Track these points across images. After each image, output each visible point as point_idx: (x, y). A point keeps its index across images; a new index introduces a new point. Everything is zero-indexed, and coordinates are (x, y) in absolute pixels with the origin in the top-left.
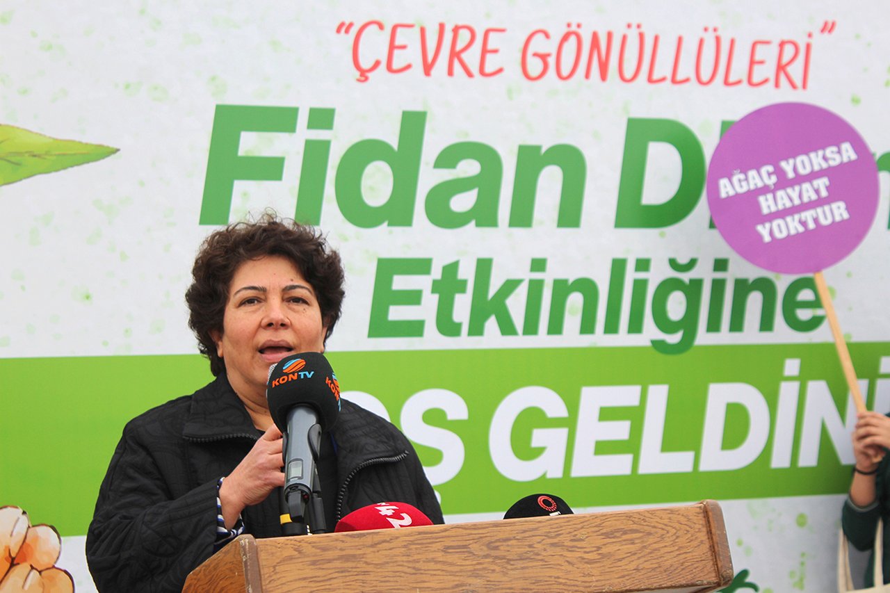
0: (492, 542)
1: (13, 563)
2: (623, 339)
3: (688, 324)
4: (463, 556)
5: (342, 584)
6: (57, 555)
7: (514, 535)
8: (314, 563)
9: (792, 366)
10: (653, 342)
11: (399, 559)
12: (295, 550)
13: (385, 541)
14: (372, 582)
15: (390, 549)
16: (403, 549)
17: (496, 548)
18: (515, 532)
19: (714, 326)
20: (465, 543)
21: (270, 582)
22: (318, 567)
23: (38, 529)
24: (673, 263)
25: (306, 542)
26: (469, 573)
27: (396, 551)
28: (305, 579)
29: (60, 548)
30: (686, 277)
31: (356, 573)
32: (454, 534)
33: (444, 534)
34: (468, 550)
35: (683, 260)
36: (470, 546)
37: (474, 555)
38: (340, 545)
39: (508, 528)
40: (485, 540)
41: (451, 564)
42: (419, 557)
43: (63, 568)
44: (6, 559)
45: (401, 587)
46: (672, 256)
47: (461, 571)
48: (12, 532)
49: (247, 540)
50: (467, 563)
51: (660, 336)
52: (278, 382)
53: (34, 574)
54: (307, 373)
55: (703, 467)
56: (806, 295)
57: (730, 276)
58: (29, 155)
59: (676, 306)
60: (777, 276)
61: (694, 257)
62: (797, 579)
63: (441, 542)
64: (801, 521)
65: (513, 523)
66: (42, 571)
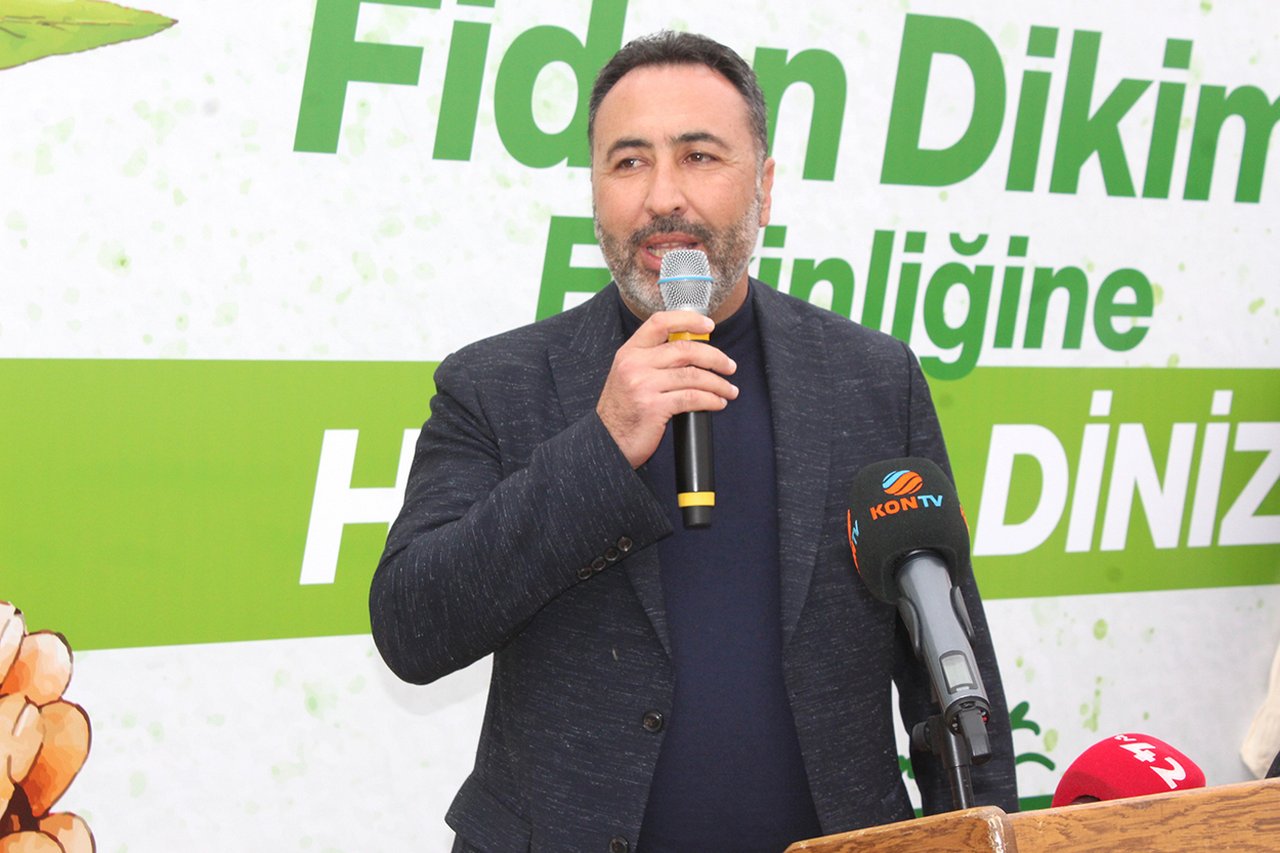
3: (970, 335)
6: (67, 680)
9: (1101, 402)
13: (1178, 814)
15: (1186, 827)
16: (1204, 827)
19: (1004, 339)
23: (38, 638)
24: (956, 241)
25: (1075, 819)
27: (1194, 831)
29: (72, 669)
30: (971, 262)
35: (968, 238)
38: (1120, 822)
42: (1224, 839)
43: (74, 702)
46: (955, 231)
51: (933, 350)
52: (883, 509)
53: (31, 709)
54: (931, 497)
56: (1126, 295)
57: (1029, 264)
58: (38, 23)
59: (956, 306)
60: (1090, 266)
61: (983, 232)
62: (1089, 715)
63: (1250, 812)
64: (1100, 630)
66: (43, 706)
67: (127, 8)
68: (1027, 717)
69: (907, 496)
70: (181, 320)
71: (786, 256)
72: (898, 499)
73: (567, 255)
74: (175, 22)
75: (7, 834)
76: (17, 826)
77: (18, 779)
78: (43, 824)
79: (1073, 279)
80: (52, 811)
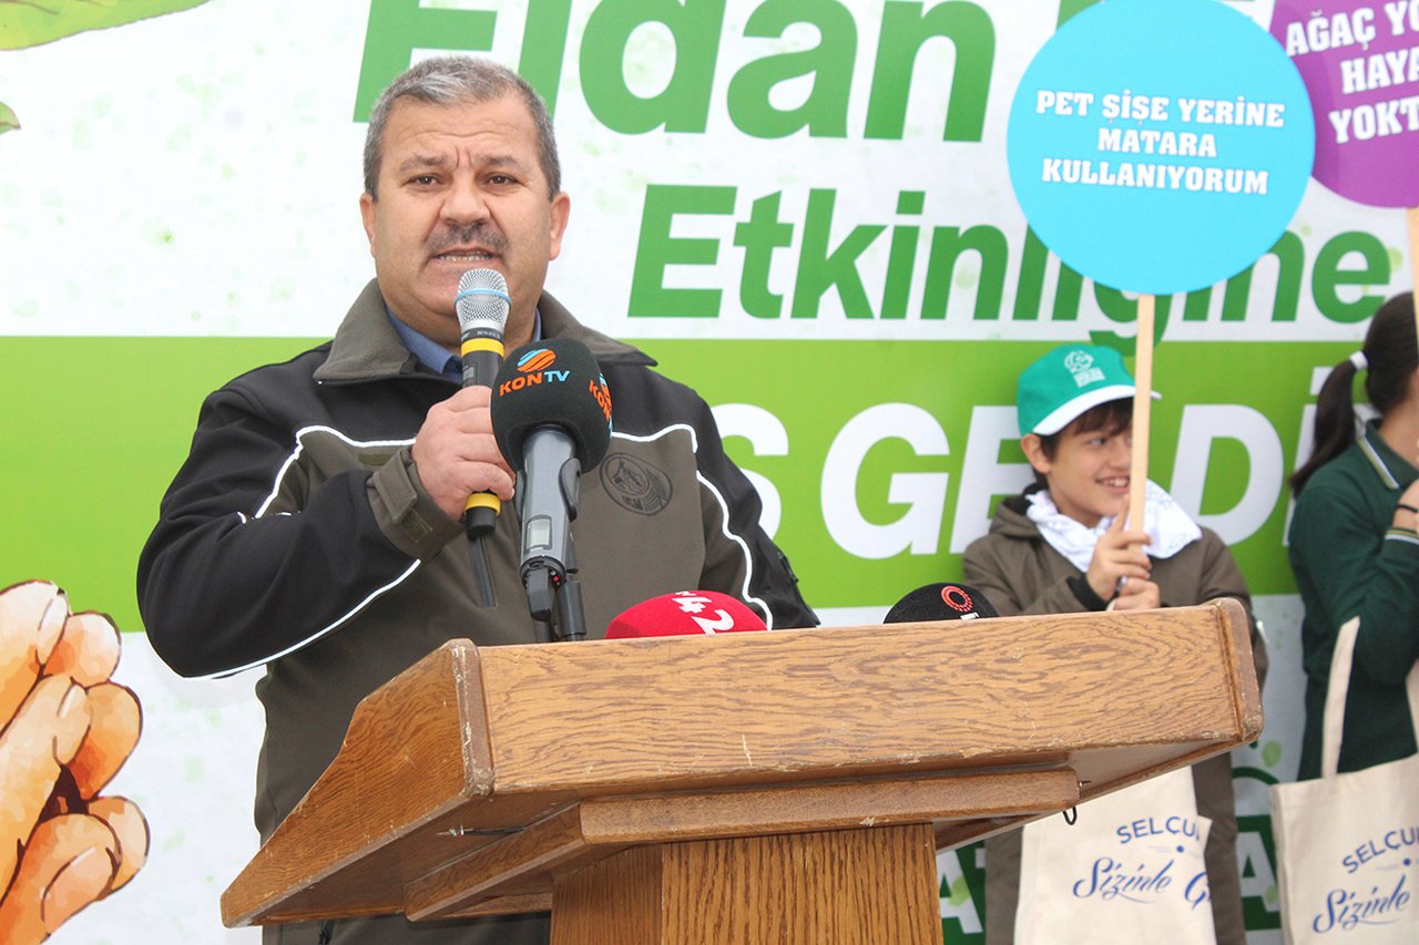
0: (867, 661)
1: (42, 674)
2: (1046, 328)
4: (818, 683)
5: (618, 725)
6: (115, 661)
7: (903, 650)
8: (573, 689)
10: (1093, 334)
11: (713, 684)
12: (542, 666)
13: (690, 656)
14: (668, 722)
15: (699, 669)
16: (721, 669)
17: (874, 671)
18: (905, 645)
19: (1196, 311)
20: (822, 662)
21: (501, 718)
22: (579, 695)
25: (561, 654)
26: (829, 711)
27: (709, 673)
28: (558, 714)
29: (120, 650)
31: (642, 707)
32: (804, 646)
33: (788, 645)
34: (827, 672)
36: (830, 667)
37: (837, 681)
38: (617, 660)
39: (894, 638)
40: (857, 657)
41: (800, 696)
42: (745, 682)
44: (31, 666)
45: (715, 732)
47: (815, 708)
48: (41, 623)
49: (463, 649)
50: (826, 694)
51: (1105, 324)
52: (510, 386)
53: (77, 691)
54: (558, 373)
56: (1353, 261)
60: (1306, 230)
63: (783, 658)
65: (904, 630)
66: (90, 687)
69: (535, 373)
70: (232, 296)
71: (925, 224)
72: (525, 375)
73: (666, 225)
75: (55, 817)
77: (65, 761)
78: (92, 807)
80: (101, 794)
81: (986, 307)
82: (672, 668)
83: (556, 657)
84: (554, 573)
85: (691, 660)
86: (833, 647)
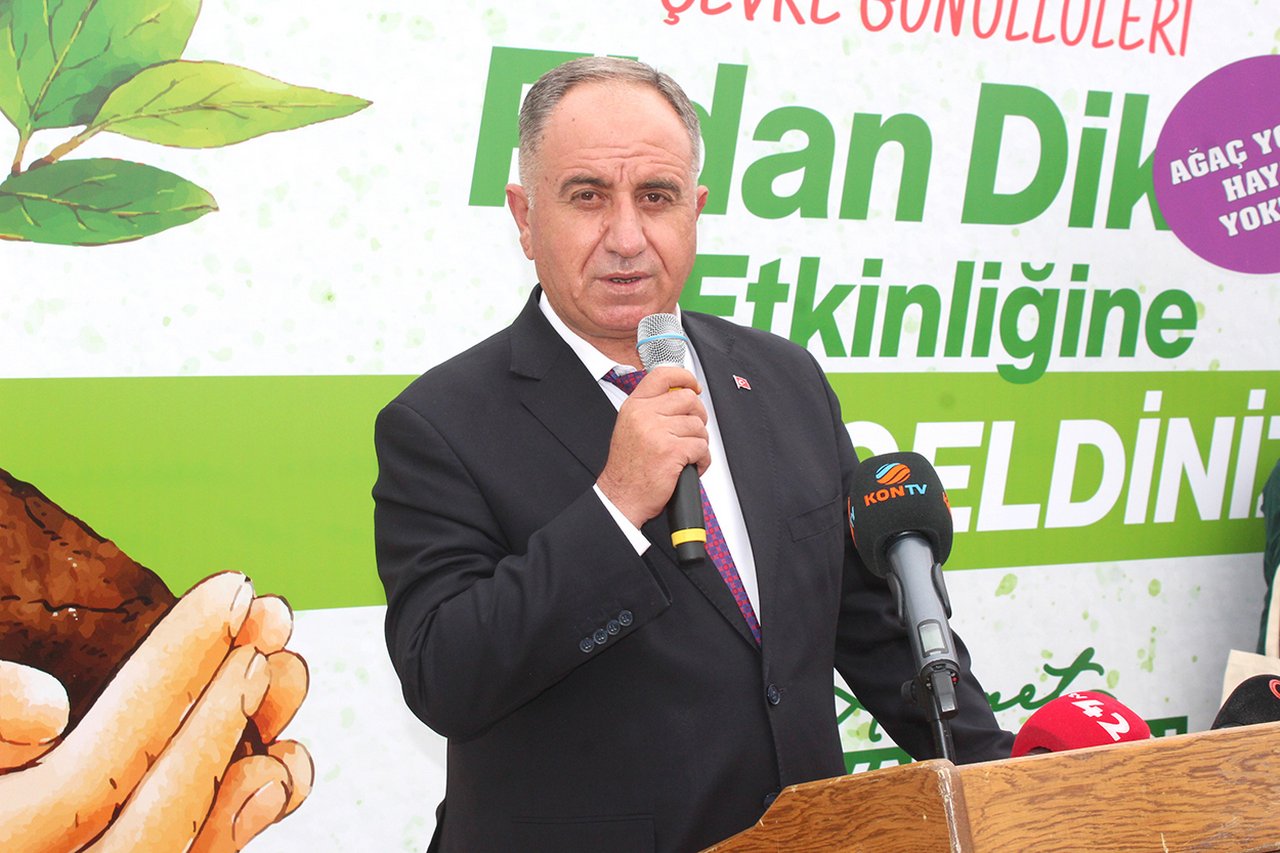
0: (1246, 760)
1: (233, 645)
2: (967, 363)
3: (1040, 346)
4: (1213, 782)
5: (1068, 832)
7: (1272, 748)
8: (1032, 801)
9: (1153, 400)
10: (999, 366)
11: (1136, 789)
12: (1007, 782)
13: (1117, 764)
14: (1105, 827)
15: (1125, 775)
16: (1141, 775)
17: (1252, 769)
18: (1273, 743)
19: (1069, 350)
20: (1215, 762)
21: (979, 832)
22: (1037, 806)
24: (1026, 269)
25: (1019, 768)
26: (1223, 808)
27: (1131, 779)
28: (1022, 825)
30: (1040, 287)
31: (1085, 814)
32: (1200, 749)
33: (1188, 749)
34: (1219, 772)
35: (1037, 266)
36: (1220, 767)
37: (1226, 779)
38: (1064, 771)
39: (1265, 738)
40: (1238, 757)
41: (1201, 795)
42: (1160, 785)
44: (225, 639)
45: (1141, 832)
46: (1026, 261)
47: (1212, 805)
48: (233, 604)
49: (948, 771)
50: (1220, 791)
51: (1008, 360)
52: (875, 497)
54: (917, 486)
55: (1051, 523)
56: (1173, 312)
57: (1090, 287)
58: (259, 106)
59: (1028, 323)
60: (1142, 288)
61: (1051, 262)
62: (1146, 658)
63: (1185, 761)
64: (1154, 588)
65: (1270, 730)
66: (269, 655)
67: (331, 93)
68: (1092, 661)
69: (896, 485)
70: (377, 343)
71: (884, 283)
72: (888, 488)
74: (371, 103)
75: (243, 758)
76: (250, 751)
77: (250, 714)
78: (271, 750)
79: (1128, 299)
80: (277, 739)
81: (926, 348)
82: (1104, 776)
83: (1017, 773)
84: (954, 675)
85: (1118, 768)
86: (1220, 749)
